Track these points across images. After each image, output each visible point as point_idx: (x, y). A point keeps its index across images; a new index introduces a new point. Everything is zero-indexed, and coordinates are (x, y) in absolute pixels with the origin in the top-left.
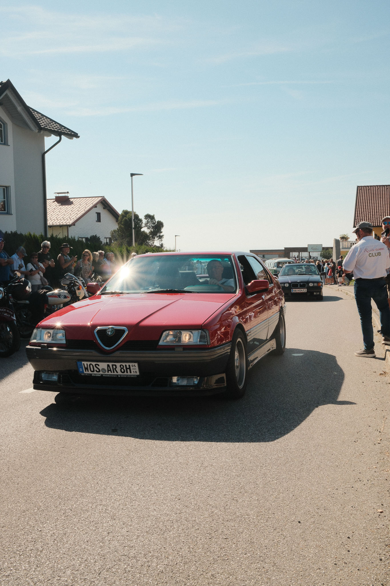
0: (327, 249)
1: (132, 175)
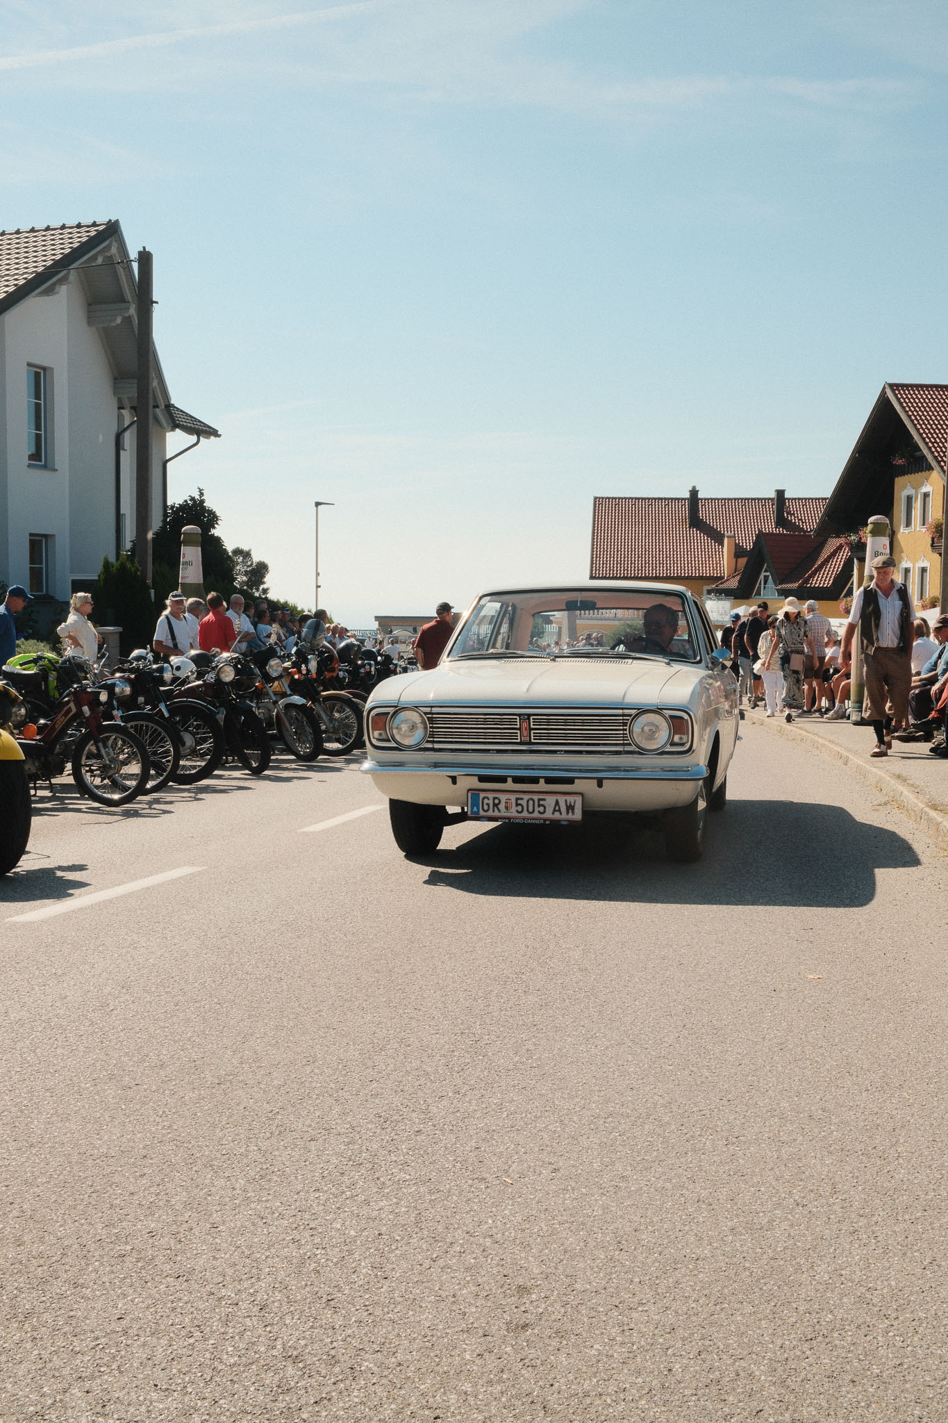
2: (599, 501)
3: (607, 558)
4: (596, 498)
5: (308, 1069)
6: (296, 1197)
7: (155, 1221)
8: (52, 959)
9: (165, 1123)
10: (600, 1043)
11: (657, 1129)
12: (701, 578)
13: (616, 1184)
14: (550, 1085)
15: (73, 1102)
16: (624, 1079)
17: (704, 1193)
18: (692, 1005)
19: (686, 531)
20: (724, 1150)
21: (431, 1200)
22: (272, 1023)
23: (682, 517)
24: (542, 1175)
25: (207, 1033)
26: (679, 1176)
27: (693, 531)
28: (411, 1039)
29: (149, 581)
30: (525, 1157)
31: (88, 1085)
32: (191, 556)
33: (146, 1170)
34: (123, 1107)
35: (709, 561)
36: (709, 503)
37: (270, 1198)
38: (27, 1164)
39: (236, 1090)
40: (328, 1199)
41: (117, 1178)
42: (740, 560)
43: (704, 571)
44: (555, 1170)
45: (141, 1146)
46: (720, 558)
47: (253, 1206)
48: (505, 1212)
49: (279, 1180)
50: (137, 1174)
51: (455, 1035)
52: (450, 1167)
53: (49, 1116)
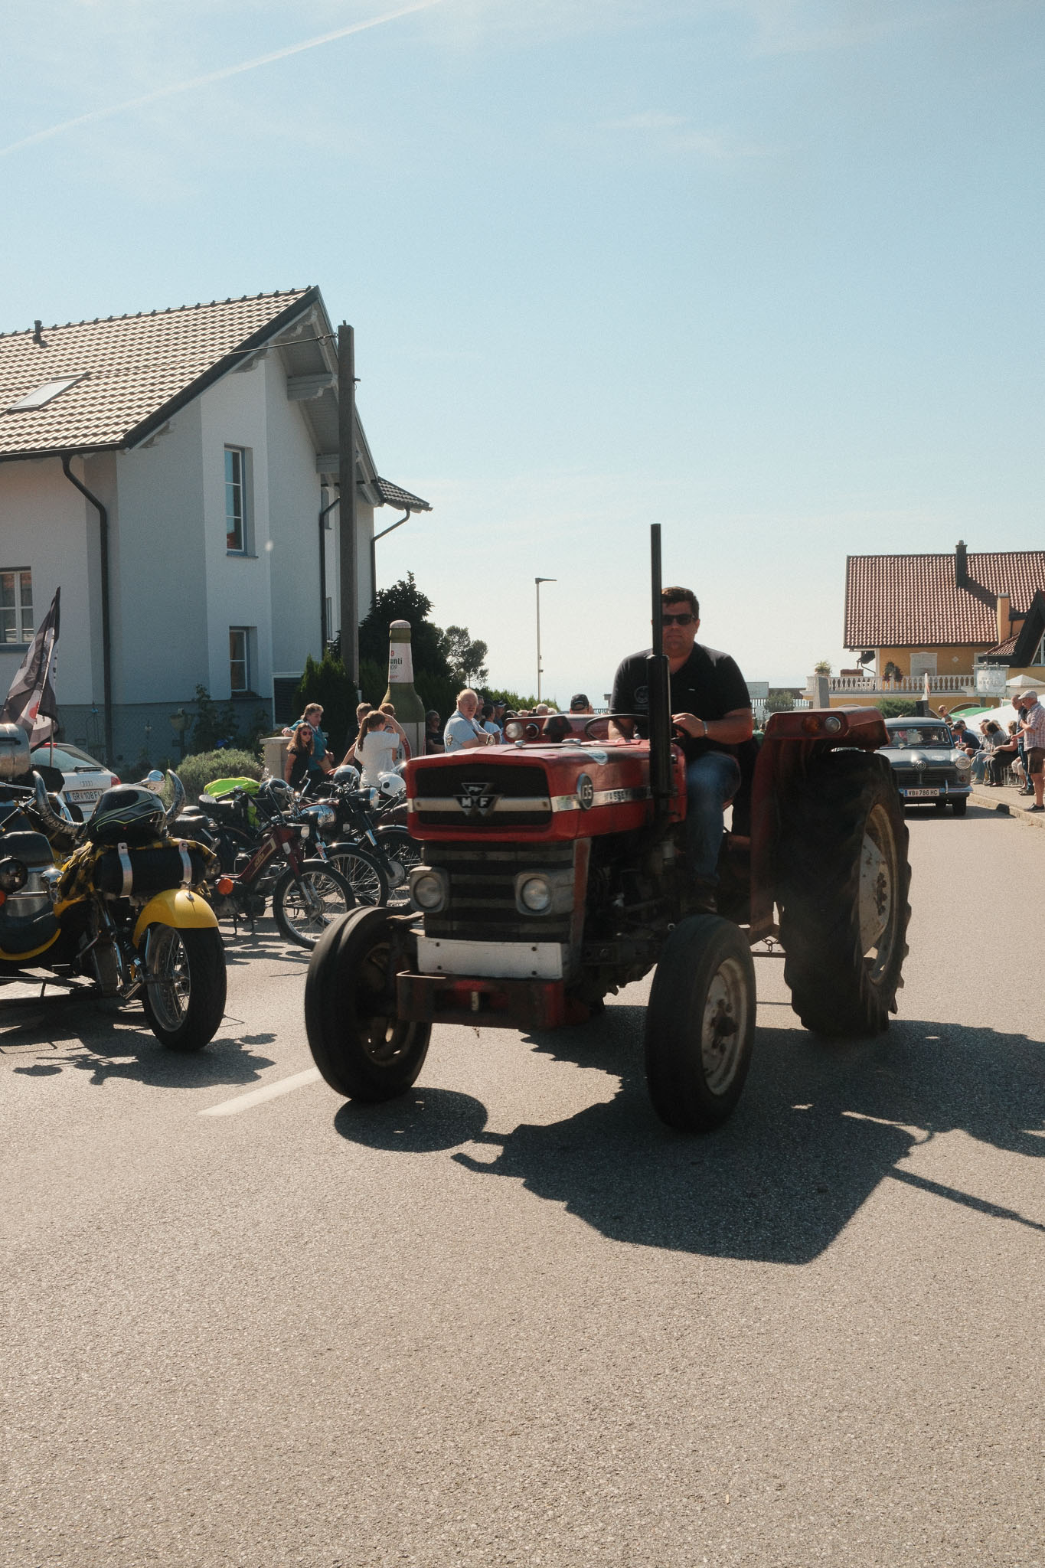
0: (780, 691)
1: (538, 581)
2: (853, 561)
3: (863, 624)
4: (849, 557)
5: (513, 1330)
6: (493, 1516)
7: (342, 1546)
8: (246, 1169)
9: (358, 1406)
10: (838, 1300)
11: (898, 1430)
12: (972, 644)
13: (849, 1510)
14: (780, 1361)
15: (261, 1374)
16: (863, 1354)
17: (950, 1529)
18: (944, 1246)
19: (953, 592)
20: (975, 1464)
21: (641, 1526)
22: (476, 1264)
23: (948, 576)
24: (765, 1494)
25: (406, 1277)
26: (922, 1501)
27: (961, 592)
28: (627, 1290)
29: (356, 682)
30: (748, 1465)
31: (278, 1349)
32: (401, 653)
33: (335, 1473)
34: (314, 1381)
35: (980, 625)
36: (978, 559)
37: (465, 1516)
38: (209, 1459)
39: (436, 1359)
40: (528, 1521)
41: (303, 1484)
42: (1015, 623)
43: (975, 637)
44: (781, 1487)
45: (331, 1438)
46: (992, 621)
47: (446, 1527)
48: (723, 1547)
49: (476, 1491)
50: (325, 1477)
51: (676, 1285)
52: (664, 1477)
53: (235, 1392)
